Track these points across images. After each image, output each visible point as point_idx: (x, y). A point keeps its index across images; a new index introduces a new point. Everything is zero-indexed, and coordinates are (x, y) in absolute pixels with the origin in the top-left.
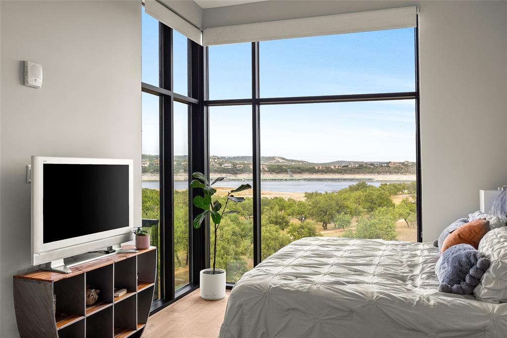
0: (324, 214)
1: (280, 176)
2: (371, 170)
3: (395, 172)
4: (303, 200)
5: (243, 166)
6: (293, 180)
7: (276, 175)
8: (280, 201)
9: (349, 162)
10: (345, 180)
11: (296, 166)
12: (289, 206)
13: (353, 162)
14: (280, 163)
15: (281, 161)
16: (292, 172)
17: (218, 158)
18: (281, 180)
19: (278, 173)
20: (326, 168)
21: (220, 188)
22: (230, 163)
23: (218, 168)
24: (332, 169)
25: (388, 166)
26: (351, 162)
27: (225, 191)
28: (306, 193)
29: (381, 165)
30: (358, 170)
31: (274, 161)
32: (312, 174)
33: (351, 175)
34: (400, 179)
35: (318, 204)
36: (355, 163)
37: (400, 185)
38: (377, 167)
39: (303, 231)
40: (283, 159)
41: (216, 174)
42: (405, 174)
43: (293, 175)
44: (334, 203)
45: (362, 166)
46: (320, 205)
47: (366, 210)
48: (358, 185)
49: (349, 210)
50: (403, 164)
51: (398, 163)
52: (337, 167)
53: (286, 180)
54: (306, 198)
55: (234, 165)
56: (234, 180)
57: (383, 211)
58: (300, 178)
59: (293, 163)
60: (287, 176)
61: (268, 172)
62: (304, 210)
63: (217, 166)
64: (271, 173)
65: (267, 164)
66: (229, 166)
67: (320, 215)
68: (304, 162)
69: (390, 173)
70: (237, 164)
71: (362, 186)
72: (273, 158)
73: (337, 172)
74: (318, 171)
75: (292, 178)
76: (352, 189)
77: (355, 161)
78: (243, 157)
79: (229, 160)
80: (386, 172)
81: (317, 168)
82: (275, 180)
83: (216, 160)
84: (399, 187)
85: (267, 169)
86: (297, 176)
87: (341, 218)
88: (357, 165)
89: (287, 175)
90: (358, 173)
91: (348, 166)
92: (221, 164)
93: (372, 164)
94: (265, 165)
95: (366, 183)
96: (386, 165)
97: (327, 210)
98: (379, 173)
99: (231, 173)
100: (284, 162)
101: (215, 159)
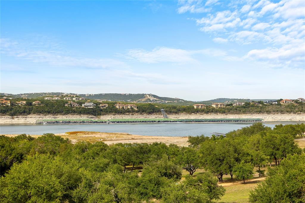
0: (220, 163)
1: (152, 117)
2: (259, 109)
3: (287, 112)
4: (187, 145)
5: (107, 105)
6: (168, 121)
7: (148, 116)
8: (163, 148)
9: (233, 100)
10: (229, 121)
11: (171, 104)
12: (174, 154)
13: (237, 99)
14: (150, 101)
15: (152, 98)
16: (166, 111)
17: (77, 96)
18: (152, 121)
19: (150, 113)
20: (207, 107)
21: (80, 132)
22: (91, 102)
23: (77, 108)
24: (214, 109)
25: (279, 104)
26: (235, 99)
27: (87, 136)
28: (190, 137)
29: (271, 103)
30: (244, 110)
31: (143, 100)
32: (190, 114)
33: (236, 115)
34: (293, 120)
35: (212, 150)
36: (240, 101)
37: (298, 126)
38: (266, 105)
39: (201, 184)
40: (155, 96)
41: (75, 116)
42: (298, 114)
43: (168, 116)
44: (231, 149)
45: (249, 104)
46: (216, 152)
47: (269, 157)
48: (254, 127)
49: (249, 158)
50: (296, 101)
51: (290, 100)
52: (219, 106)
53: (159, 121)
54: (190, 144)
55: (97, 105)
56: (97, 122)
57: (294, 159)
58: (175, 119)
59: (167, 102)
60: (161, 117)
61: (137, 112)
62: (194, 158)
63: (76, 105)
64: (141, 114)
65: (135, 102)
66: (89, 105)
67: (216, 164)
68: (180, 100)
69: (282, 112)
70: (100, 103)
71: (259, 127)
72: (143, 96)
73: (220, 112)
74: (197, 111)
75: (166, 119)
76: (245, 132)
77: (239, 98)
78: (106, 95)
79: (90, 98)
80: (277, 111)
81: (195, 107)
82: (146, 122)
83: (74, 99)
84: (297, 129)
85: (136, 109)
86: (172, 117)
87: (241, 168)
88: (243, 104)
89: (159, 116)
90: (244, 112)
91: (232, 105)
92: (80, 103)
93: (260, 102)
94: (134, 104)
95: (263, 124)
96: (276, 102)
97: (224, 158)
98: (269, 112)
99: (93, 114)
100: (156, 100)
101: (73, 97)
